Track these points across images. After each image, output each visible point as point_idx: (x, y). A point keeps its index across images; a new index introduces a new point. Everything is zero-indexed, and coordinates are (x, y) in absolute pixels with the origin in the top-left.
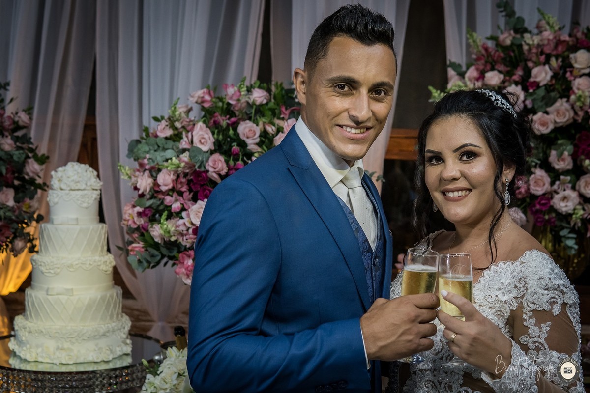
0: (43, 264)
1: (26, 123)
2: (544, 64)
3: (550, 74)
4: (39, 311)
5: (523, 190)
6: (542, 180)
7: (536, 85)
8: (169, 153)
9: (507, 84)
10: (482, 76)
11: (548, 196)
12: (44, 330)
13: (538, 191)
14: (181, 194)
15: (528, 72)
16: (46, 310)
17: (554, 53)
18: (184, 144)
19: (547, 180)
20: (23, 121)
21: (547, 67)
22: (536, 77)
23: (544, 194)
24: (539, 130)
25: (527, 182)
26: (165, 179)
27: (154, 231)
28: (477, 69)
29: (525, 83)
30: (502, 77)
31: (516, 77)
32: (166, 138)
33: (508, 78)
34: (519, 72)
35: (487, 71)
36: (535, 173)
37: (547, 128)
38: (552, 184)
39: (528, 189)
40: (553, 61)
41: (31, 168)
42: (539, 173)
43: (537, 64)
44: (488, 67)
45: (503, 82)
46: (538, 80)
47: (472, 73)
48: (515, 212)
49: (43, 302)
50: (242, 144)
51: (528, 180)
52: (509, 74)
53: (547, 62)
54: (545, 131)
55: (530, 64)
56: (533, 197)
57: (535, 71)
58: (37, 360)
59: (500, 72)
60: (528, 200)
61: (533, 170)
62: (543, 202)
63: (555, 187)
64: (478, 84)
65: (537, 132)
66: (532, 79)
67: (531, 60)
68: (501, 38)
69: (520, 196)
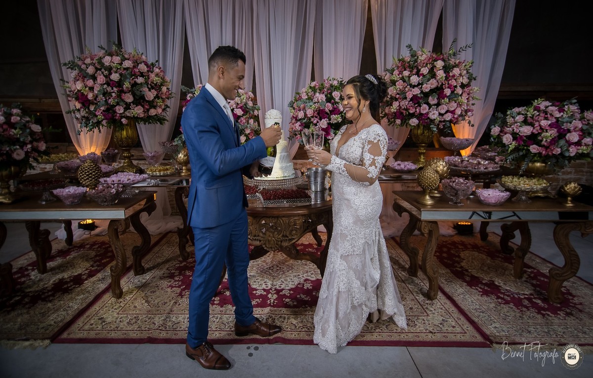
2: (425, 67)
3: (428, 70)
5: (418, 112)
8: (311, 104)
10: (401, 73)
11: (427, 114)
13: (424, 112)
14: (316, 117)
15: (419, 71)
18: (315, 100)
19: (427, 107)
26: (310, 112)
28: (399, 71)
29: (418, 74)
30: (409, 73)
31: (414, 73)
32: (306, 99)
34: (415, 71)
35: (403, 71)
36: (423, 106)
38: (429, 109)
39: (420, 112)
40: (428, 66)
42: (425, 106)
43: (422, 67)
44: (403, 69)
46: (423, 72)
47: (396, 72)
48: (415, 120)
50: (334, 99)
51: (420, 108)
54: (427, 90)
55: (420, 67)
56: (421, 114)
57: (422, 70)
62: (425, 116)
63: (430, 110)
64: (401, 76)
65: (424, 91)
66: (421, 73)
67: (420, 66)
68: (406, 59)
69: (416, 114)
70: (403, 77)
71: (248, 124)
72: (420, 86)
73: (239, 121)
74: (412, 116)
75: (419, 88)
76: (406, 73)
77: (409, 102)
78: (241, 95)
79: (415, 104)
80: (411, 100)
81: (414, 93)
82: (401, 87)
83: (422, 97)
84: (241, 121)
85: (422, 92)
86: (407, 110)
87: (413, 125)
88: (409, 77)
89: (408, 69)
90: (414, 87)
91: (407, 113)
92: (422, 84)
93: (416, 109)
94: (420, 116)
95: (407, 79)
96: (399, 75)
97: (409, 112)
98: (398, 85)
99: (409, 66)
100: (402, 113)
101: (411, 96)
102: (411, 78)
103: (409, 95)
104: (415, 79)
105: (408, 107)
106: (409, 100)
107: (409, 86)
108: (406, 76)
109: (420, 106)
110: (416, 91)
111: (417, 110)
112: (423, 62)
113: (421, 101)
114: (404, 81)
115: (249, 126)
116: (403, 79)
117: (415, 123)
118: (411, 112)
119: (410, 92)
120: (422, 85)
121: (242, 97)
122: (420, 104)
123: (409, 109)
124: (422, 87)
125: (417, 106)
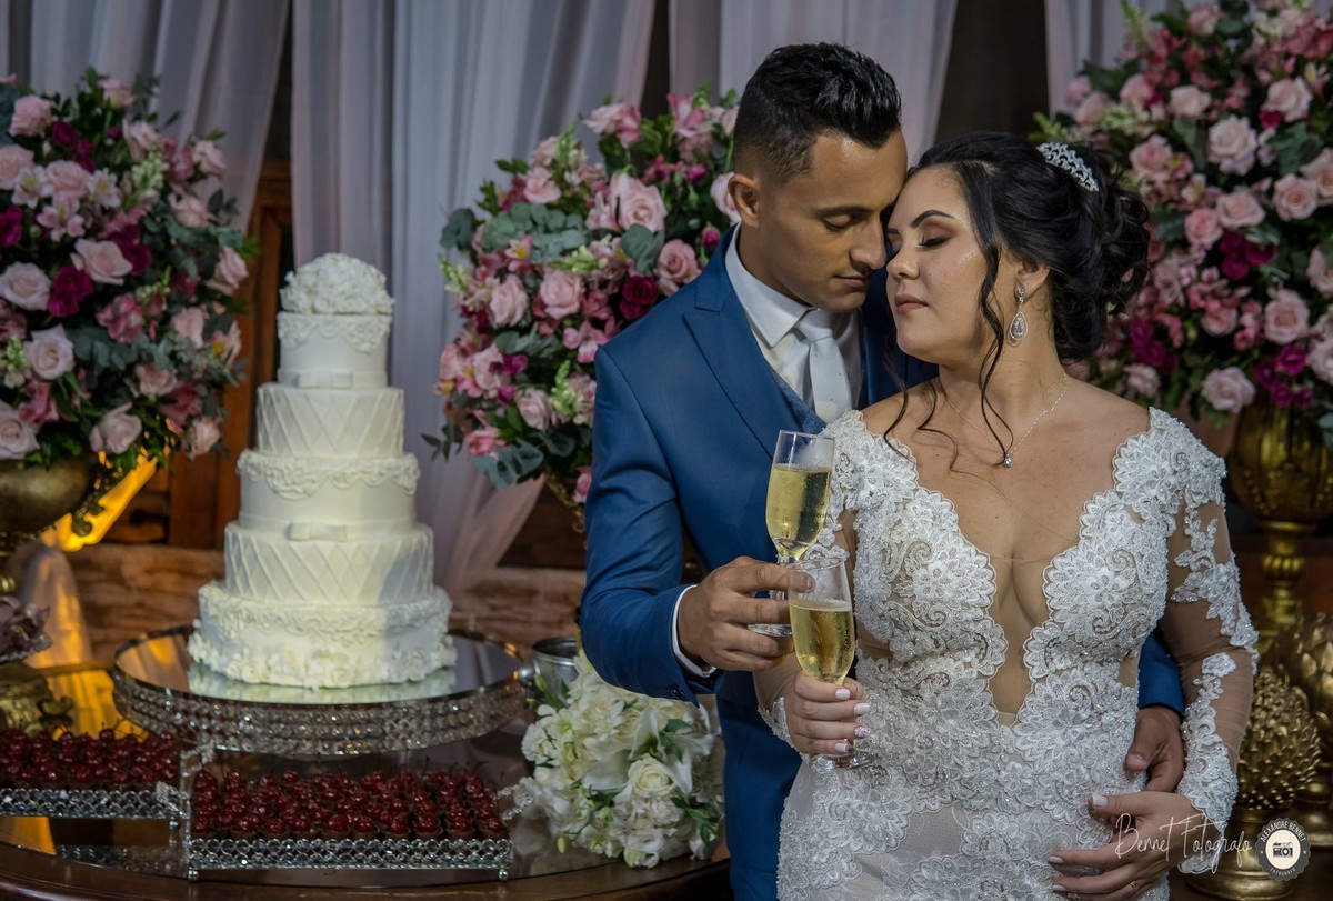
0: (276, 473)
1: (217, 167)
2: (1293, 76)
3: (1306, 98)
4: (269, 576)
5: (1251, 332)
6: (1292, 312)
7: (1278, 119)
8: (571, 238)
9: (1214, 115)
10: (1161, 94)
11: (1303, 346)
12: (282, 615)
13: (1283, 335)
14: (598, 324)
15: (1259, 94)
16: (286, 573)
17: (1310, 54)
18: (601, 216)
19: (1302, 312)
20: (210, 163)
21: (1299, 83)
22: (1277, 101)
23: (1294, 342)
24: (1288, 211)
25: (1261, 319)
26: (560, 293)
27: (528, 404)
28: (1150, 82)
29: (1255, 112)
30: (1206, 99)
31: (1231, 102)
32: (550, 206)
33: (1217, 102)
34: (1239, 92)
35: (1173, 87)
36: (1277, 299)
37: (1305, 207)
38: (1312, 321)
39: (1262, 331)
40: (1311, 71)
41: (230, 263)
42: (1287, 299)
43: (1278, 76)
44: (1175, 77)
45: (1208, 110)
46: (1283, 107)
47: (1136, 88)
48: (1234, 377)
49: (279, 554)
50: (722, 222)
51: (1263, 312)
52: (1218, 93)
53: (1298, 72)
54: (1301, 211)
55: (1264, 77)
56: (1270, 348)
57: (1276, 90)
58: (264, 680)
59: (1202, 89)
60: (1256, 354)
61: (1271, 292)
62: (1292, 357)
63: (1318, 327)
64: (1158, 112)
65: (1284, 216)
66: (1269, 107)
67: (1265, 67)
68: (1194, 19)
69: (1242, 346)
70: (1171, 117)
71: (158, 342)
72: (1266, 184)
73: (104, 316)
74: (1221, 350)
75: (1258, 193)
76: (1189, 100)
77: (1200, 268)
78: (136, 155)
79: (1233, 285)
80: (1215, 256)
81: (1227, 222)
82: (1161, 177)
83: (1270, 247)
84: (115, 320)
85: (1272, 218)
86: (1188, 313)
87: (1222, 403)
88: (1204, 125)
89: (1203, 80)
90: (1231, 182)
91: (1192, 334)
92: (1275, 173)
93: (1240, 313)
94: (1263, 358)
95: (1190, 136)
96: (1147, 108)
97: (1202, 332)
98: (1146, 165)
99: (1212, 66)
100: (1162, 332)
101: (1210, 236)
102: (1216, 133)
103: (1204, 229)
104: (1234, 141)
105: (1195, 297)
106: (1198, 255)
107: (1199, 179)
108: (1185, 118)
109: (1266, 300)
110: (1242, 210)
111: (1248, 319)
112: (1277, 48)
113: (1265, 269)
114: (1178, 145)
115: (161, 350)
116: (1165, 130)
117: (1231, 395)
118: (1215, 327)
119: (1205, 212)
120: (1277, 176)
121: (138, 172)
122: (1265, 286)
123: (1203, 311)
124: (1271, 192)
125: (1245, 299)
